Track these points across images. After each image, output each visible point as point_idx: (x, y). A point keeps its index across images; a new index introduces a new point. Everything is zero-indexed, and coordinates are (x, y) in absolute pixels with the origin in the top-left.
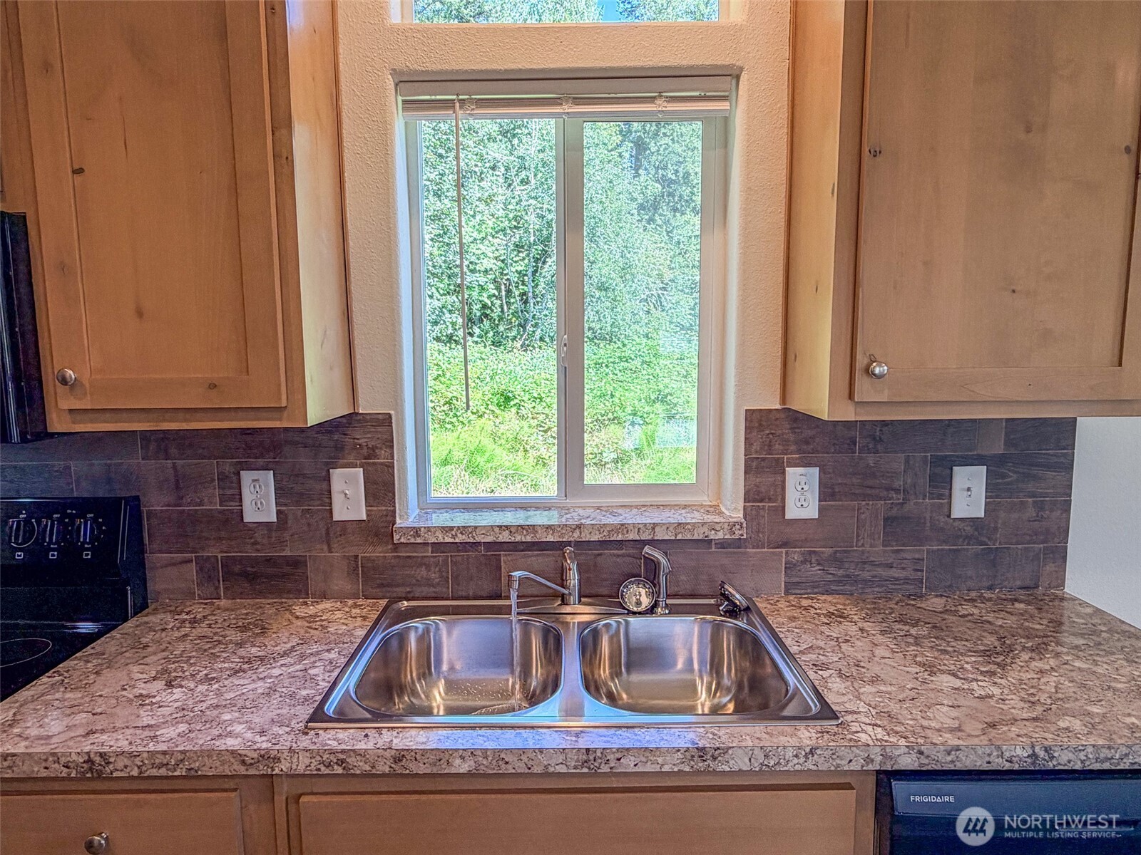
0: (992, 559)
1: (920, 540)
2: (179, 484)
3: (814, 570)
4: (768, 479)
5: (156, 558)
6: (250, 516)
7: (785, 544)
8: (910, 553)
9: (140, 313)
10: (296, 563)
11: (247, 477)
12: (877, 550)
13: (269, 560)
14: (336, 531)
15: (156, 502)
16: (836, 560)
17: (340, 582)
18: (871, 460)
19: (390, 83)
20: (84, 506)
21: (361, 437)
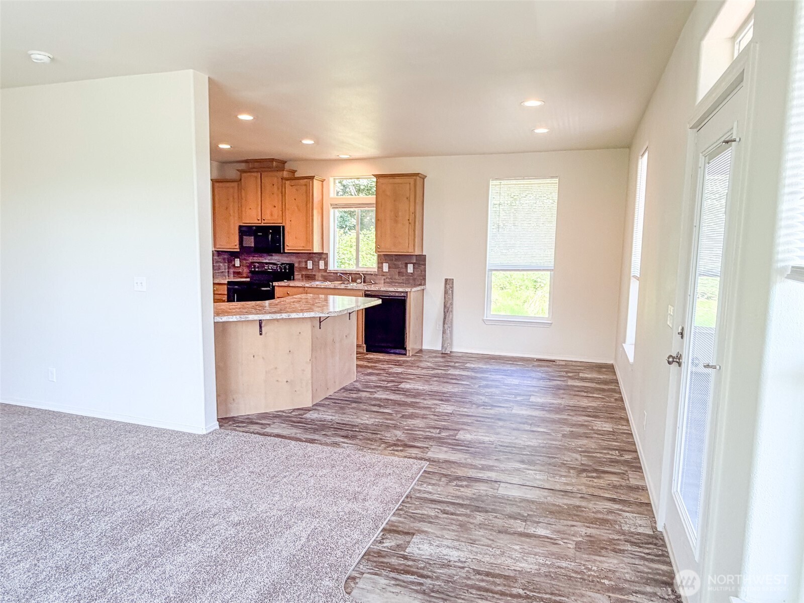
0: (414, 280)
1: (403, 276)
2: (300, 262)
3: (388, 280)
4: (380, 265)
5: (296, 273)
6: (308, 268)
7: (384, 276)
8: (402, 278)
9: (296, 238)
10: (315, 275)
11: (308, 261)
12: (397, 277)
13: (311, 275)
14: (320, 270)
15: (296, 265)
16: (391, 278)
17: (320, 279)
18: (395, 262)
19: (330, 205)
20: (287, 264)
21: (324, 256)
